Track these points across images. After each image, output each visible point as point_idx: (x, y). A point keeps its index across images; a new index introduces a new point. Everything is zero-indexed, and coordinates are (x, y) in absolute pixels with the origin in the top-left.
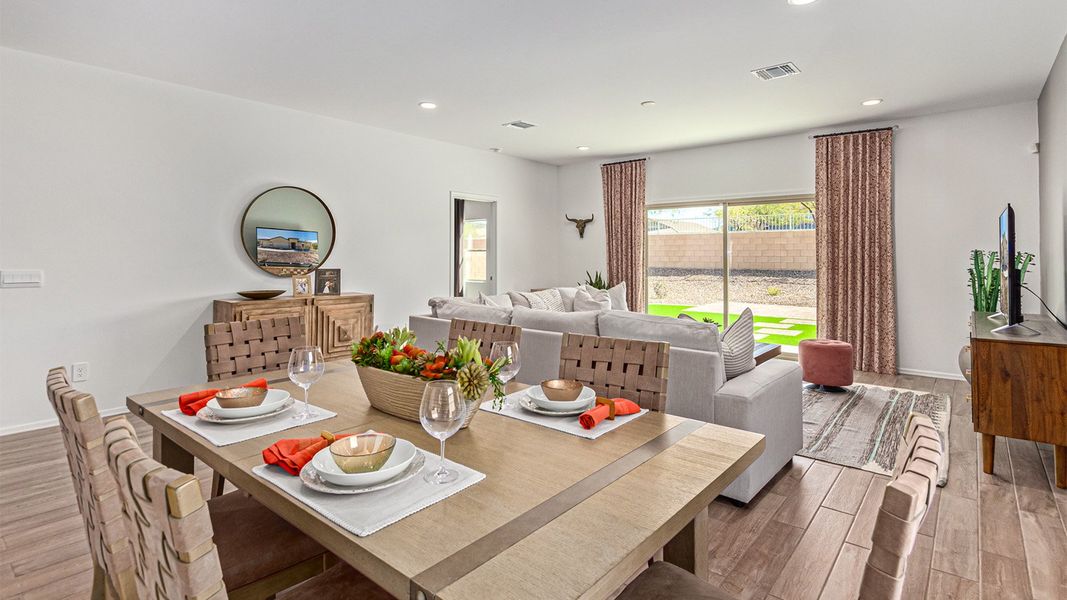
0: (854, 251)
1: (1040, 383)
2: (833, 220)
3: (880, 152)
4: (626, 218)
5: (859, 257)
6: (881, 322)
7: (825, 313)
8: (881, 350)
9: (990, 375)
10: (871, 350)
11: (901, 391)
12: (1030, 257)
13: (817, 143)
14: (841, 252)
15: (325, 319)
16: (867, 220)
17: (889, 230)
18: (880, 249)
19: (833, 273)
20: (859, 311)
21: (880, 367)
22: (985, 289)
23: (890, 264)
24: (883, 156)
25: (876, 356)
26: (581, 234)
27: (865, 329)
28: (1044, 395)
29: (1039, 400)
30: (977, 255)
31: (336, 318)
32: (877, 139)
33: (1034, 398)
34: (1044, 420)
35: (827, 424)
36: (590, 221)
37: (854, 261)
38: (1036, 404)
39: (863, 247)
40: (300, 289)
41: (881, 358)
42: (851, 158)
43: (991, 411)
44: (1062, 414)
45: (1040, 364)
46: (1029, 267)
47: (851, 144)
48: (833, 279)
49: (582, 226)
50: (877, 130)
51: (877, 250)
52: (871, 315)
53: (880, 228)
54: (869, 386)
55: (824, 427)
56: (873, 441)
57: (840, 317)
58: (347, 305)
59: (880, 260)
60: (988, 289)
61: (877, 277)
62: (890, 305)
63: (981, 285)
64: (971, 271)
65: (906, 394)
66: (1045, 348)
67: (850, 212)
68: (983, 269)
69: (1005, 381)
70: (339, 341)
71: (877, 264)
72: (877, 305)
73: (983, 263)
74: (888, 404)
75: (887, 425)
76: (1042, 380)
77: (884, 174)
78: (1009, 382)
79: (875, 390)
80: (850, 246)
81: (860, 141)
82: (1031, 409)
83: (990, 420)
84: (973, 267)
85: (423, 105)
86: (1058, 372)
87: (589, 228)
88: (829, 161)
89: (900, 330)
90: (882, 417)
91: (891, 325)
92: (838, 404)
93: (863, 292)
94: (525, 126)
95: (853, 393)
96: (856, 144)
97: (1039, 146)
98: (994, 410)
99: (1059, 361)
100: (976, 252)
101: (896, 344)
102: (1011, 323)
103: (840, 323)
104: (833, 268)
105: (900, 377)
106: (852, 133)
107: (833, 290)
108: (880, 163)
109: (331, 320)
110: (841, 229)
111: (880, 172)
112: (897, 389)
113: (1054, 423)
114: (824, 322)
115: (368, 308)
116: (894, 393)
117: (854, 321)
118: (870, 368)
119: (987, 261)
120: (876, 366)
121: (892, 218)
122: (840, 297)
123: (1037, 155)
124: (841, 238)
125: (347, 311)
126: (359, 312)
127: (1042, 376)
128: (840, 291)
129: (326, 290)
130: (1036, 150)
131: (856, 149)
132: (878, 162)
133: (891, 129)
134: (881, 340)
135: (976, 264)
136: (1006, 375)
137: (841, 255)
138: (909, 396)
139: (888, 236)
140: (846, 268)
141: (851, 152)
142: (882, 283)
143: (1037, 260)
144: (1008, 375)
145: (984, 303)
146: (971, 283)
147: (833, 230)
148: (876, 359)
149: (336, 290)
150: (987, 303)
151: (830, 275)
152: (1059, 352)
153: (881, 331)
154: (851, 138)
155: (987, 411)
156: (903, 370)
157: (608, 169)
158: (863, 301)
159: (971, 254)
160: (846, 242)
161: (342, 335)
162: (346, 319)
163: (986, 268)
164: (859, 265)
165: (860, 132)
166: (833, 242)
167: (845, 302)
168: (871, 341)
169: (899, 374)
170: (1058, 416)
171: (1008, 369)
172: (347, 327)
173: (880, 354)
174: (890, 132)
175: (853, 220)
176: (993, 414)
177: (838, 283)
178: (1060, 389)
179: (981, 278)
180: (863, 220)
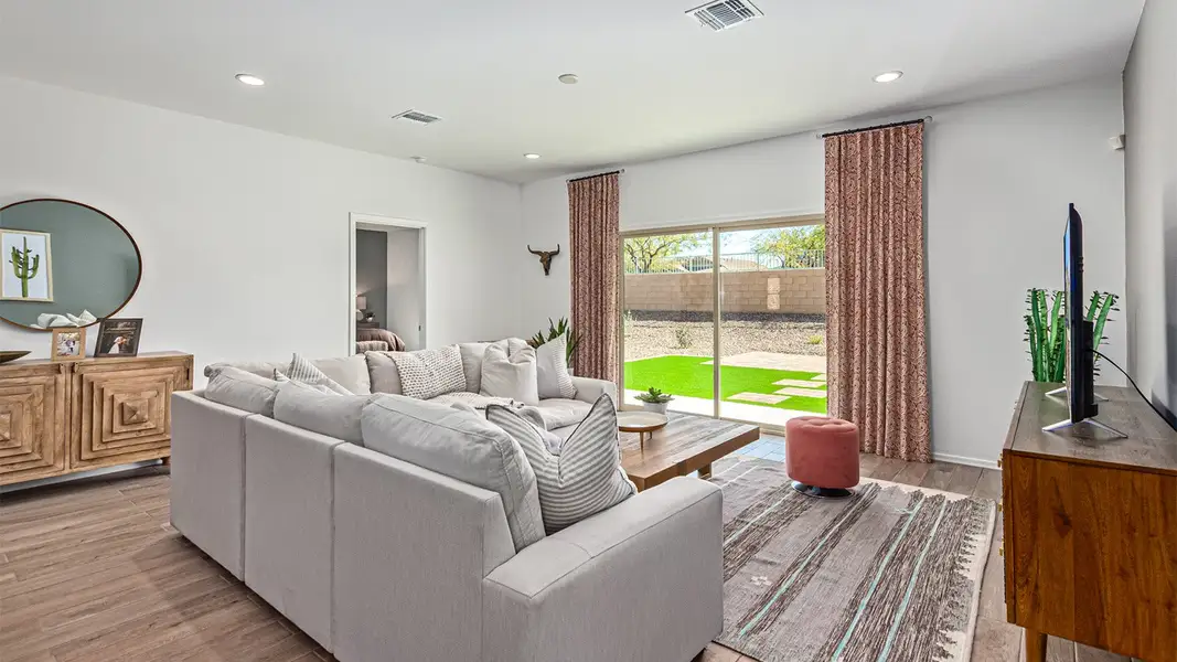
0: (874, 291)
1: (1127, 542)
2: (846, 249)
3: (908, 154)
4: (596, 249)
5: (880, 299)
6: (909, 389)
7: (836, 376)
8: (909, 427)
9: (1035, 519)
10: (897, 427)
11: (928, 493)
12: (1112, 300)
13: (827, 144)
14: (857, 292)
15: (96, 393)
16: (890, 248)
17: (920, 262)
18: (908, 287)
19: (847, 321)
20: (880, 374)
21: (908, 453)
22: (1048, 345)
23: (920, 309)
24: (912, 159)
25: (903, 436)
26: (547, 271)
27: (888, 399)
28: (1135, 567)
29: (1123, 573)
30: (1036, 296)
31: (118, 391)
32: (904, 136)
33: (1117, 570)
34: (1134, 615)
35: (795, 565)
36: (557, 253)
37: (874, 305)
38: (1118, 581)
39: (885, 286)
40: (65, 349)
41: (909, 439)
42: (870, 164)
43: (1036, 587)
44: (1170, 606)
45: (1127, 507)
46: (1111, 314)
47: (870, 144)
48: (848, 328)
49: (547, 259)
50: (904, 123)
51: (904, 289)
52: (896, 380)
53: (908, 259)
54: (885, 485)
55: (789, 570)
56: (854, 604)
57: (856, 382)
58: (141, 372)
59: (908, 303)
60: (1052, 346)
61: (904, 327)
62: (921, 366)
63: (1041, 340)
64: (1028, 319)
65: (933, 498)
66: (1137, 475)
67: (869, 238)
68: (1045, 316)
69: (1063, 533)
70: (123, 423)
71: (904, 308)
72: (904, 365)
73: (1044, 307)
74: (903, 518)
75: (888, 566)
76: (1132, 538)
77: (912, 184)
78: (1070, 537)
79: (892, 491)
80: (868, 284)
81: (882, 140)
82: (1111, 589)
83: (1035, 605)
84: (1030, 313)
85: (242, 78)
86: (1161, 523)
87: (555, 261)
88: (840, 167)
89: (936, 401)
90: (885, 548)
91: (922, 393)
92: (828, 519)
93: (885, 348)
94: (427, 119)
95: (859, 496)
96: (876, 143)
97: (1124, 138)
98: (1042, 584)
99: (1163, 503)
100: (1035, 292)
101: (929, 419)
102: (1076, 418)
103: (856, 390)
104: (848, 315)
105: (935, 466)
106: (871, 128)
107: (847, 344)
108: (908, 170)
109: (108, 393)
110: (858, 260)
111: (908, 182)
112: (923, 490)
113: (1153, 623)
114: (835, 387)
115: (184, 375)
116: (917, 496)
117: (874, 387)
118: (894, 452)
119: (1050, 304)
120: (903, 450)
121: (924, 246)
122: (857, 354)
123: (1122, 153)
124: (858, 273)
125: (142, 379)
126: (164, 380)
127: (1131, 529)
128: (857, 345)
129: (115, 349)
130: (1120, 145)
131: (876, 151)
132: (904, 167)
133: (922, 121)
134: (909, 414)
135: (1035, 309)
136: (1064, 523)
137: (857, 297)
138: (937, 501)
139: (918, 270)
140: (863, 314)
141: (870, 154)
142: (910, 335)
143: (1121, 303)
144: (1067, 522)
145: (1046, 366)
146: (1028, 336)
147: (847, 262)
148: (903, 441)
149: (130, 349)
150: (1051, 365)
151: (843, 325)
152: (1162, 484)
153: (909, 401)
154: (870, 136)
155: (1032, 586)
156: (940, 455)
157: (575, 185)
158: (885, 360)
159: (1027, 295)
160: (863, 279)
161: (127, 416)
162: (136, 393)
163: (1049, 314)
164: (880, 311)
165: (881, 127)
166: (847, 278)
167: (863, 361)
168: (896, 415)
169: (933, 461)
170: (1161, 611)
171: (1069, 511)
172: (138, 404)
173: (908, 434)
174: (921, 126)
175: (872, 249)
176: (1041, 592)
177: (853, 334)
178: (1166, 556)
179: (1042, 330)
180: (885, 248)
